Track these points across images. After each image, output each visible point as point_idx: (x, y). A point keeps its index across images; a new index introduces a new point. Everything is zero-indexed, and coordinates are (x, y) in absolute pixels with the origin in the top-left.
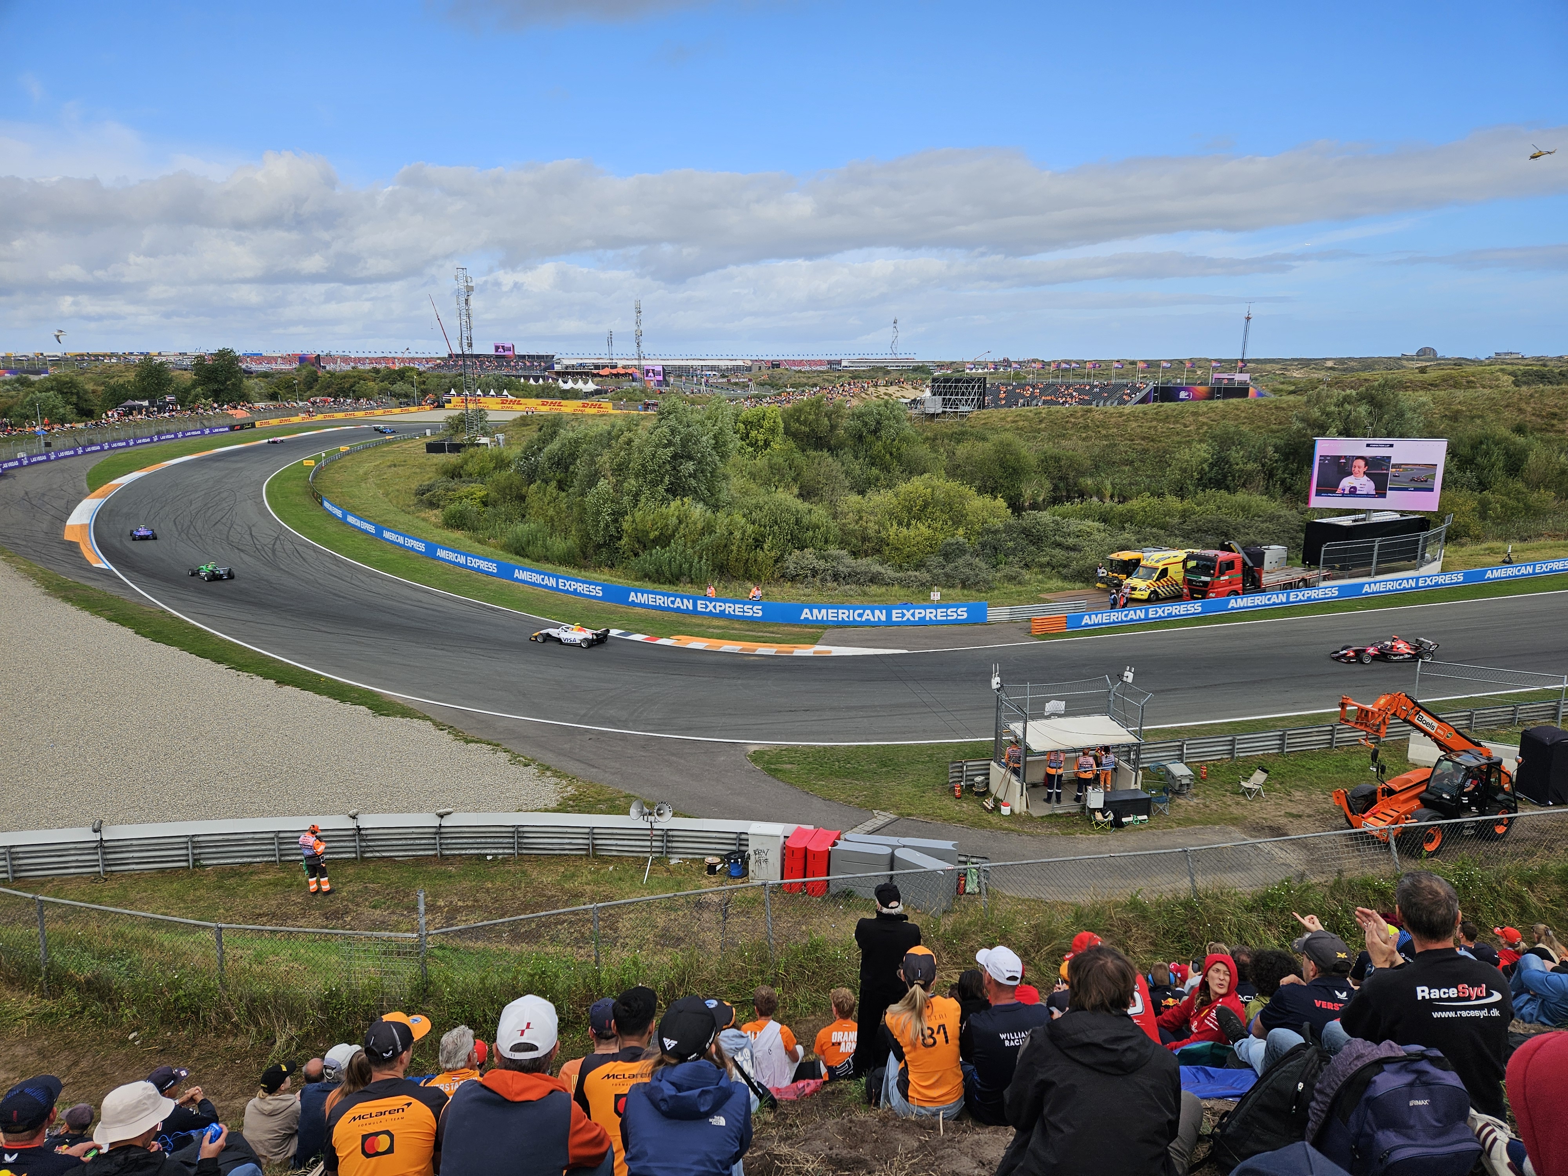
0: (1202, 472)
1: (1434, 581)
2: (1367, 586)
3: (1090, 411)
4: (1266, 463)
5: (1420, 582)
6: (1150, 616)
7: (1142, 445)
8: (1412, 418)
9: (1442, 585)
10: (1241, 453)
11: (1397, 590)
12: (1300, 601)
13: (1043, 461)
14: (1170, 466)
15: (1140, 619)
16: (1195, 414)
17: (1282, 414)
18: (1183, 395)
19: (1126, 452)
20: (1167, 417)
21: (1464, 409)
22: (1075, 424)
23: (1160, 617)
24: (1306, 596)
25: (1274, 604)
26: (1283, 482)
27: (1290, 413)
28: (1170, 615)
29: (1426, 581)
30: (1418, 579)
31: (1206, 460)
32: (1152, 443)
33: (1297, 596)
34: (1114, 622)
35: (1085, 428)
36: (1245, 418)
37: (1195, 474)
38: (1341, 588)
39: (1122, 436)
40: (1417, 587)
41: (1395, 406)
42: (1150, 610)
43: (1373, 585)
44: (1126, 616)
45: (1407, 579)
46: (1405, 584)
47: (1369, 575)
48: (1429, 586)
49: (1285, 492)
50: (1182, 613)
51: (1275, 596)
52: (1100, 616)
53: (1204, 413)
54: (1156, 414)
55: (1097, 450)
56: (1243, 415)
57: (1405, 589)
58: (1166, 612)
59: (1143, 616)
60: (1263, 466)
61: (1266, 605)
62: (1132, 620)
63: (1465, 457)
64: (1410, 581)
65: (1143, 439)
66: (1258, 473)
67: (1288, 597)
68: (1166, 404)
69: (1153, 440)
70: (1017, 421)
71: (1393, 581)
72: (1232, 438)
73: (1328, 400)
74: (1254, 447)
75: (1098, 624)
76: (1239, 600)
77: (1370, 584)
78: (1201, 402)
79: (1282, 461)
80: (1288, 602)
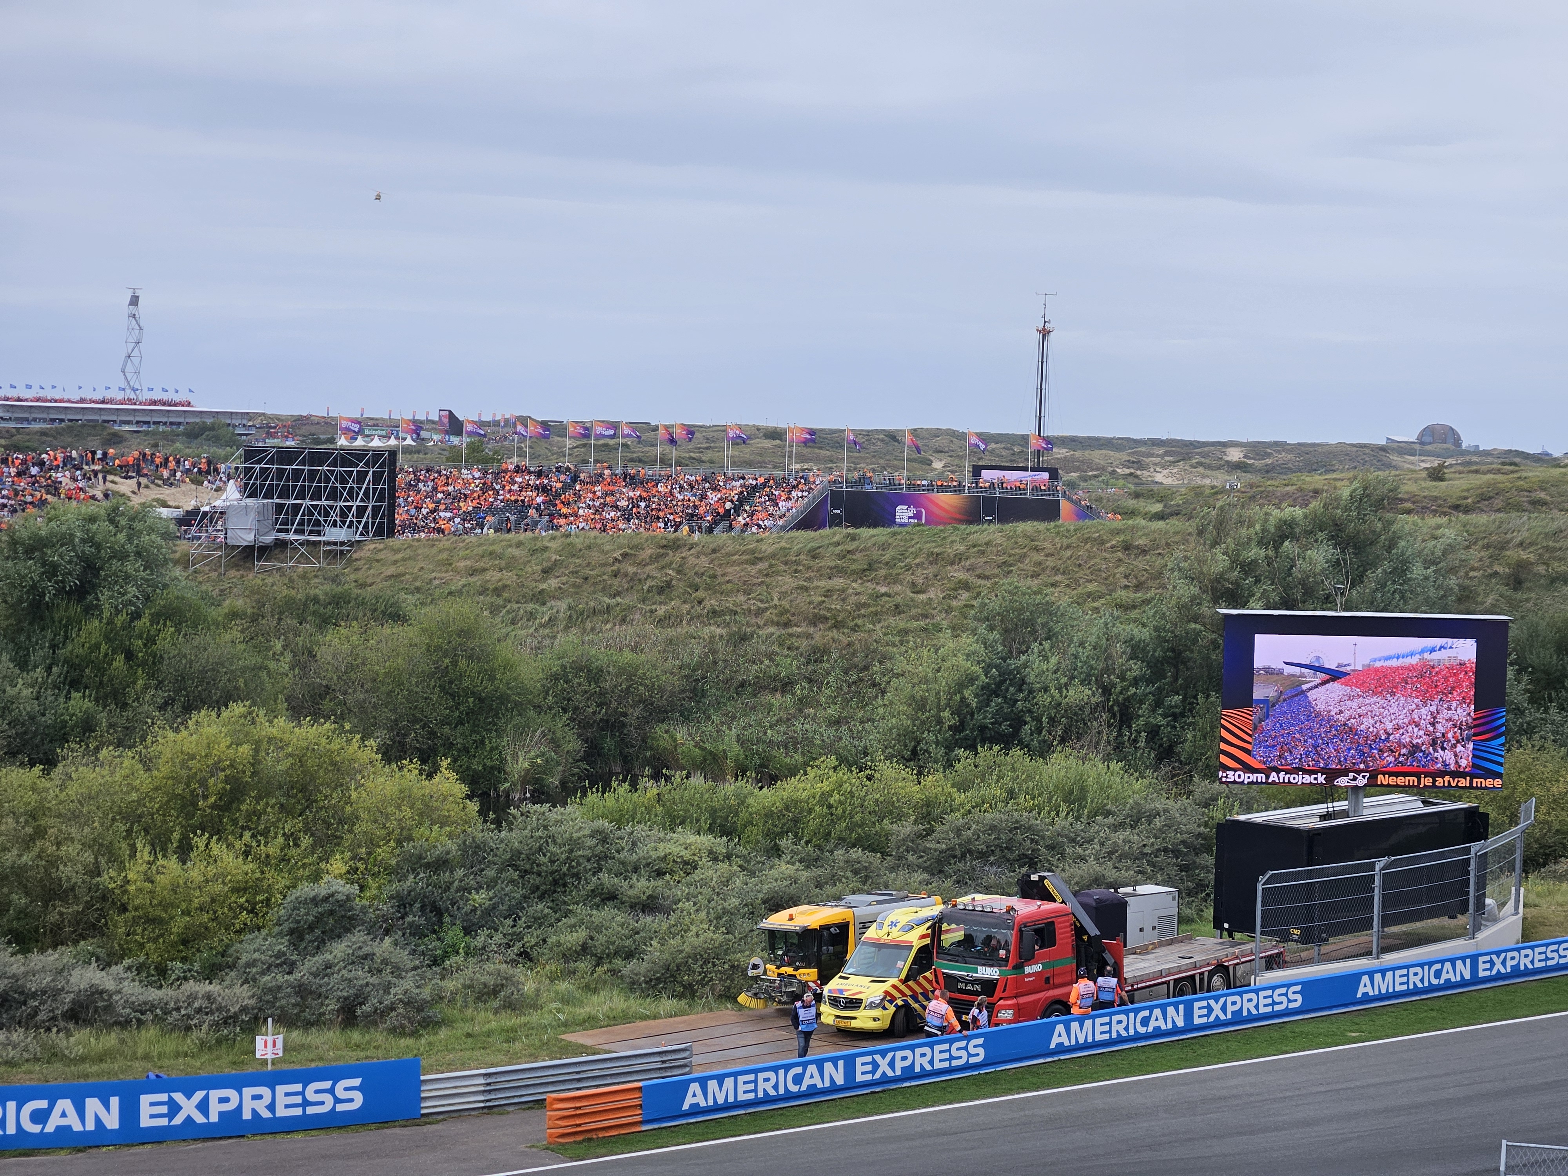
0: (962, 711)
1: (1510, 963)
2: (1365, 979)
3: (675, 545)
4: (1114, 685)
5: (1481, 966)
6: (859, 1078)
7: (809, 636)
8: (1426, 578)
9: (1528, 972)
10: (1054, 660)
11: (1432, 989)
12: (1218, 1023)
13: (555, 678)
14: (883, 692)
15: (834, 1089)
16: (935, 558)
17: (1141, 563)
18: (903, 513)
19: (770, 656)
20: (871, 567)
21: (1532, 557)
22: (635, 580)
23: (885, 1080)
24: (1230, 1009)
25: (1158, 1033)
26: (1153, 732)
27: (1160, 561)
28: (909, 1074)
29: (1492, 963)
30: (1474, 958)
31: (972, 679)
32: (834, 633)
33: (1210, 1009)
34: (768, 1100)
35: (661, 590)
36: (1056, 570)
37: (946, 714)
38: (1308, 987)
39: (759, 612)
40: (1475, 980)
41: (1389, 549)
42: (859, 1061)
43: (1378, 977)
44: (798, 1080)
45: (1453, 961)
46: (1448, 974)
47: (1368, 953)
48: (1499, 976)
49: (1160, 759)
50: (938, 1065)
51: (1157, 1012)
52: (729, 1082)
53: (959, 558)
54: (842, 556)
55: (696, 651)
56: (1050, 562)
57: (1448, 985)
58: (899, 1065)
59: (840, 1080)
60: (1107, 691)
61: (1138, 1037)
62: (813, 1091)
63: (1546, 672)
64: (1459, 963)
65: (816, 620)
66: (1093, 711)
67: (1188, 1015)
68: (865, 532)
69: (838, 625)
70: (484, 570)
71: (1421, 965)
72: (1031, 622)
73: (1244, 532)
74: (1082, 644)
75: (727, 1107)
76: (1075, 1026)
77: (1371, 974)
78: (949, 527)
79: (1150, 681)
80: (1190, 1027)
